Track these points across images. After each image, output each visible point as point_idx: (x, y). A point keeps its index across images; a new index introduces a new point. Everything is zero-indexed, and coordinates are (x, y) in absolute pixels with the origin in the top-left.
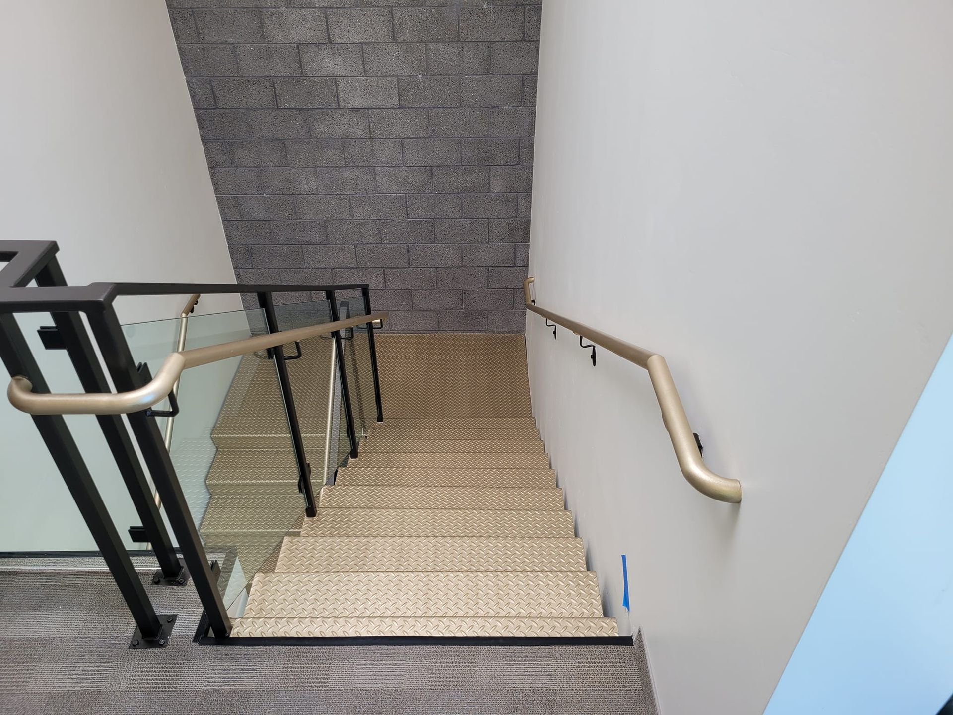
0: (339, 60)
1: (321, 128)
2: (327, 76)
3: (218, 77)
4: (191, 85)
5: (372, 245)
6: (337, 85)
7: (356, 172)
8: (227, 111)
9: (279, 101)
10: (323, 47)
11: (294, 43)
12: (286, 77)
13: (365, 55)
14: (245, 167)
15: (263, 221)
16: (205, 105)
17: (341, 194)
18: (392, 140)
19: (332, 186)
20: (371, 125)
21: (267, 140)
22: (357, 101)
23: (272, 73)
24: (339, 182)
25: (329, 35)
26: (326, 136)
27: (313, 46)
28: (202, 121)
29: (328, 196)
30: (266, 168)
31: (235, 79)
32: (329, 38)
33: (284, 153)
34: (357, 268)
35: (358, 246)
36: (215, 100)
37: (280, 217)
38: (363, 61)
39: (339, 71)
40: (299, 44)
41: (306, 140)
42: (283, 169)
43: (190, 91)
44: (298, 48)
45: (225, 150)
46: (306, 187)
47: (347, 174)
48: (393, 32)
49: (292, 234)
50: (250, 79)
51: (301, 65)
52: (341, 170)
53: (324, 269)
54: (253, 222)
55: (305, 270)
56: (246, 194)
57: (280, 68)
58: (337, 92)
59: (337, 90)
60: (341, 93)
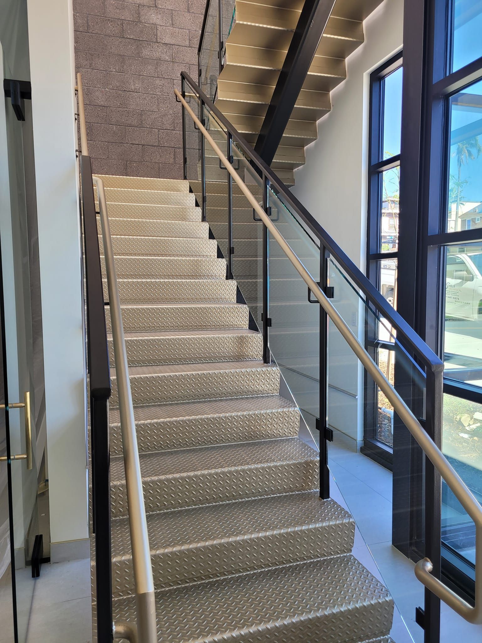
0: (159, 16)
1: (146, 52)
2: (152, 24)
3: (92, 15)
4: (75, 17)
5: (169, 131)
6: (157, 29)
7: (163, 82)
8: (94, 35)
9: (124, 33)
10: (152, 8)
11: (137, 4)
12: (130, 21)
13: (173, 16)
14: (98, 70)
15: (103, 106)
16: (81, 29)
17: (153, 94)
18: (184, 65)
19: (148, 89)
20: (174, 54)
21: (113, 55)
22: (167, 40)
23: (123, 18)
24: (153, 86)
25: (155, 3)
26: (148, 57)
27: (147, 7)
28: (77, 39)
29: (145, 95)
30: (111, 72)
31: (102, 17)
32: (156, 5)
33: (122, 64)
34: (158, 146)
35: (160, 130)
36: (88, 28)
37: (114, 105)
38: (172, 19)
39: (158, 22)
40: (139, 5)
41: (136, 58)
42: (120, 74)
43: (74, 20)
44: (138, 7)
45: (87, 57)
46: (133, 87)
47: (158, 82)
48: (188, 7)
49: (121, 117)
50: (110, 19)
51: (139, 15)
52: (154, 79)
53: (138, 145)
54: (97, 107)
55: (125, 145)
56: (95, 87)
57: (127, 15)
58: (157, 33)
59: (157, 32)
60: (159, 34)
